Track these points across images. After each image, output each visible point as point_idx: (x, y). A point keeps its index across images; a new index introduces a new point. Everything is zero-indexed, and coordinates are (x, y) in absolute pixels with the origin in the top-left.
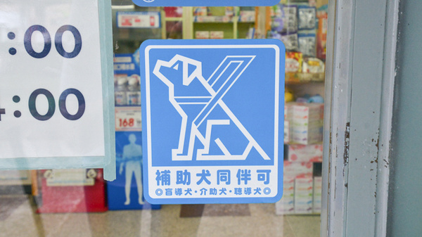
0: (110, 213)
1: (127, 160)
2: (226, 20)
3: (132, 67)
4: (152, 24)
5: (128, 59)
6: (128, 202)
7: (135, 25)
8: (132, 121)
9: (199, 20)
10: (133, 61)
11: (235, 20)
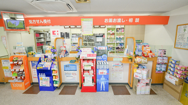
0: (97, 92)
1: (101, 81)
2: (114, 42)
3: (101, 59)
4: (106, 49)
5: (101, 57)
6: (101, 90)
7: (102, 49)
8: (103, 72)
9: (108, 43)
10: (102, 58)
11: (115, 43)
